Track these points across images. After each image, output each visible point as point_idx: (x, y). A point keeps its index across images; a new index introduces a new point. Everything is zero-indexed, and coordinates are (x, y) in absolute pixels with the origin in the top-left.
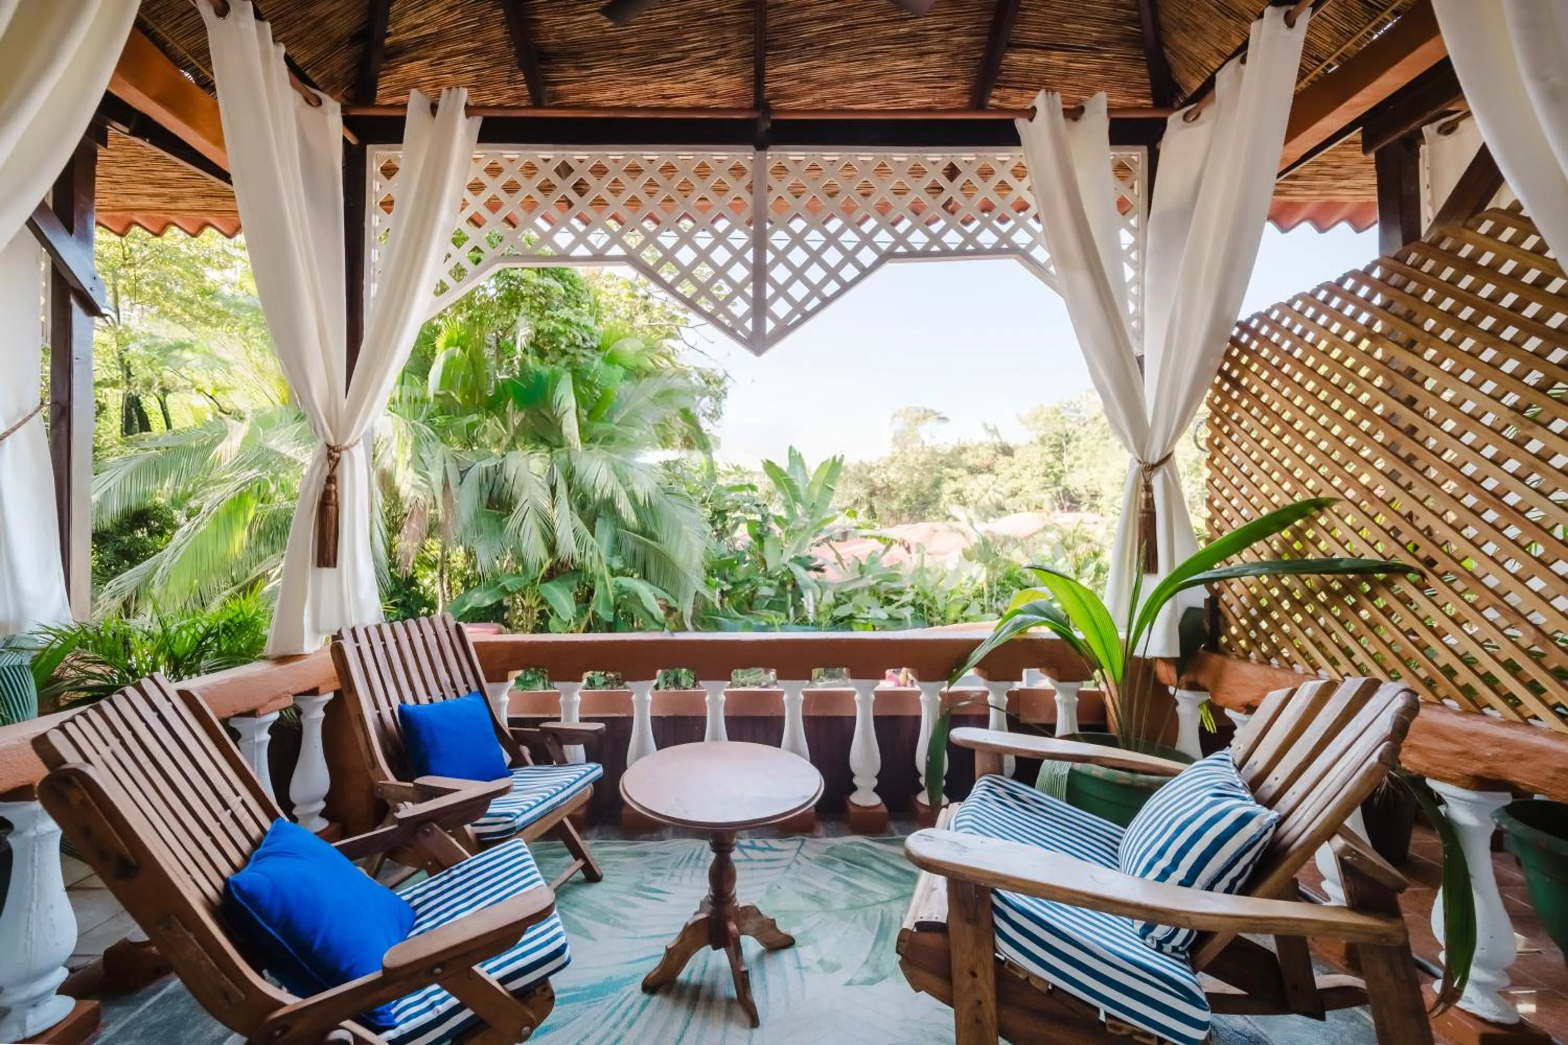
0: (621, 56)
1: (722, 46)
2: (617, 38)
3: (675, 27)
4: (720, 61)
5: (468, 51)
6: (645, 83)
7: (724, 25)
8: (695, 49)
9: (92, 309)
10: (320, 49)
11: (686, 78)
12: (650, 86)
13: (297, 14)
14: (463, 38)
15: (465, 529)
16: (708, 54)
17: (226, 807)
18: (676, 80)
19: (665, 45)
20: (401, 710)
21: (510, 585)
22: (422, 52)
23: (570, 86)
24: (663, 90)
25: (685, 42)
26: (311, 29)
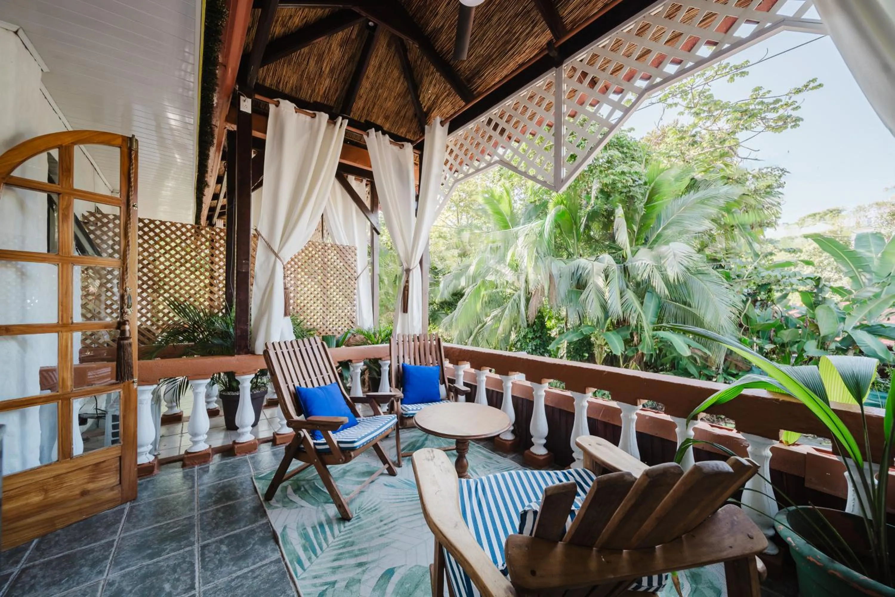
0: (493, 60)
1: (532, 22)
2: (489, 54)
3: (508, 31)
4: (535, 30)
5: (446, 97)
6: (508, 65)
7: (529, 12)
8: (521, 34)
9: (378, 233)
10: (408, 125)
11: (524, 49)
12: (511, 65)
13: (398, 118)
14: (443, 93)
15: (562, 301)
16: (527, 31)
17: (322, 374)
18: (519, 53)
19: (507, 42)
20: (403, 365)
21: (586, 331)
22: (435, 106)
23: (481, 87)
24: (517, 62)
25: (515, 33)
26: (403, 120)
